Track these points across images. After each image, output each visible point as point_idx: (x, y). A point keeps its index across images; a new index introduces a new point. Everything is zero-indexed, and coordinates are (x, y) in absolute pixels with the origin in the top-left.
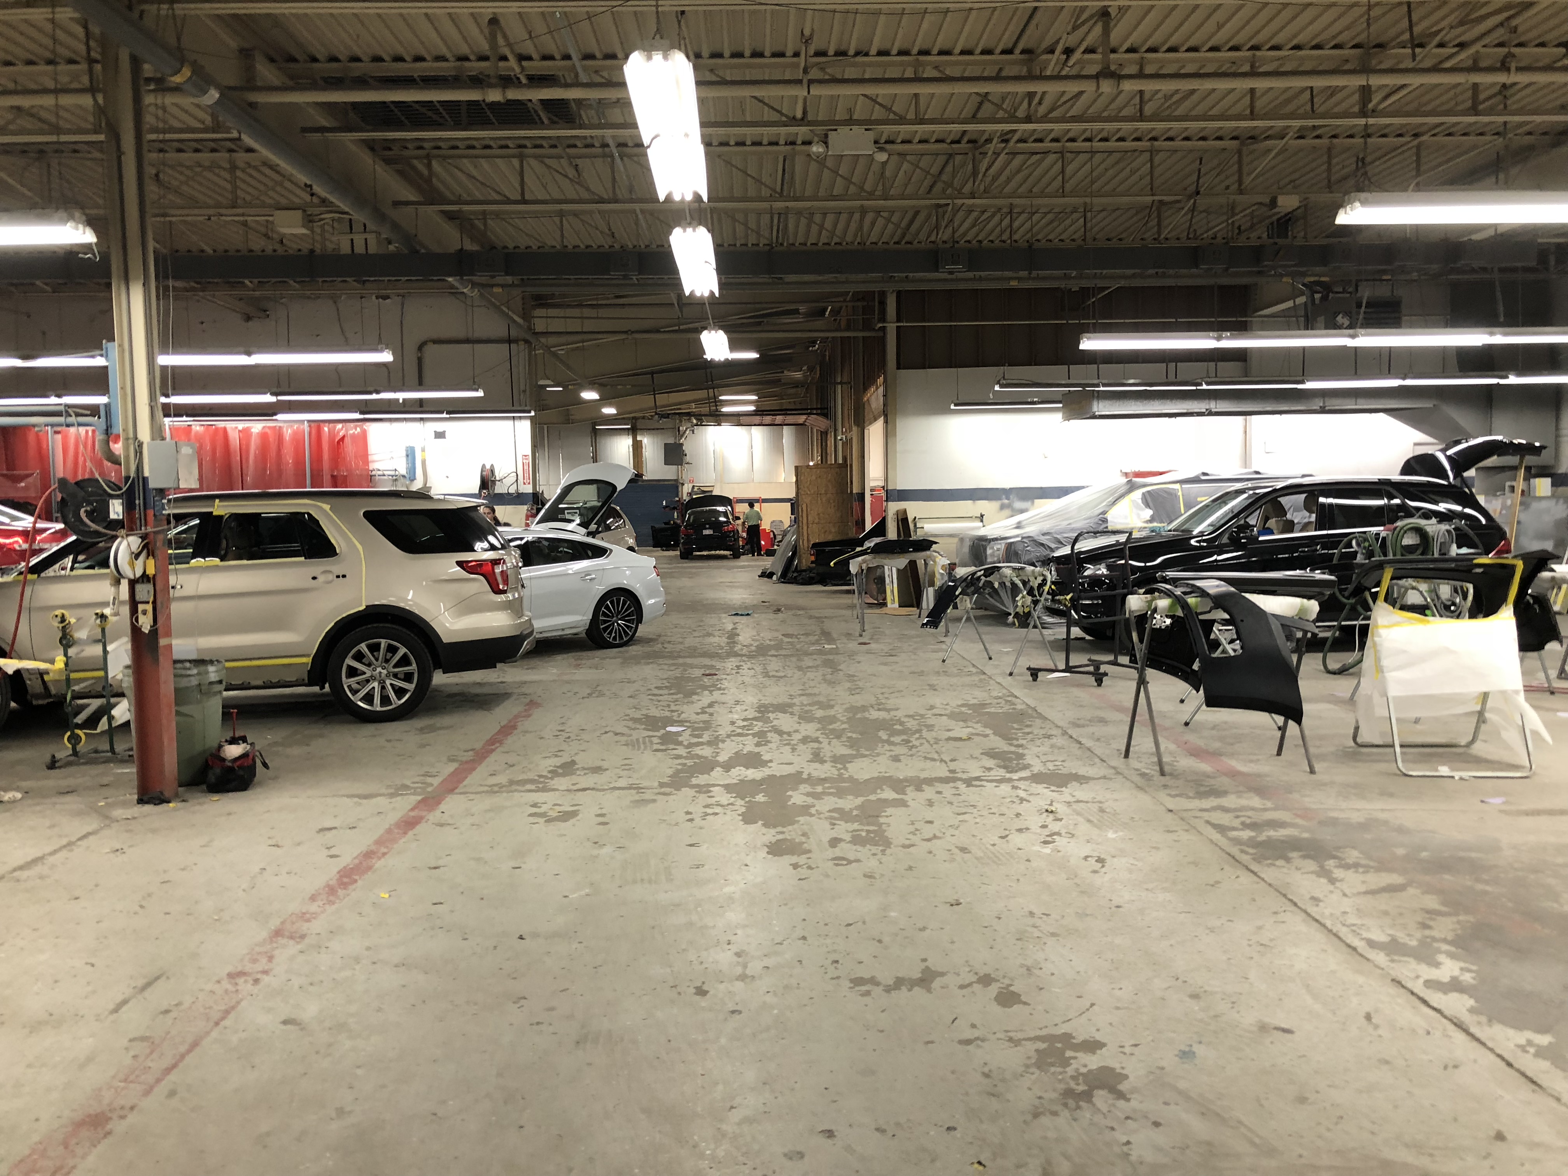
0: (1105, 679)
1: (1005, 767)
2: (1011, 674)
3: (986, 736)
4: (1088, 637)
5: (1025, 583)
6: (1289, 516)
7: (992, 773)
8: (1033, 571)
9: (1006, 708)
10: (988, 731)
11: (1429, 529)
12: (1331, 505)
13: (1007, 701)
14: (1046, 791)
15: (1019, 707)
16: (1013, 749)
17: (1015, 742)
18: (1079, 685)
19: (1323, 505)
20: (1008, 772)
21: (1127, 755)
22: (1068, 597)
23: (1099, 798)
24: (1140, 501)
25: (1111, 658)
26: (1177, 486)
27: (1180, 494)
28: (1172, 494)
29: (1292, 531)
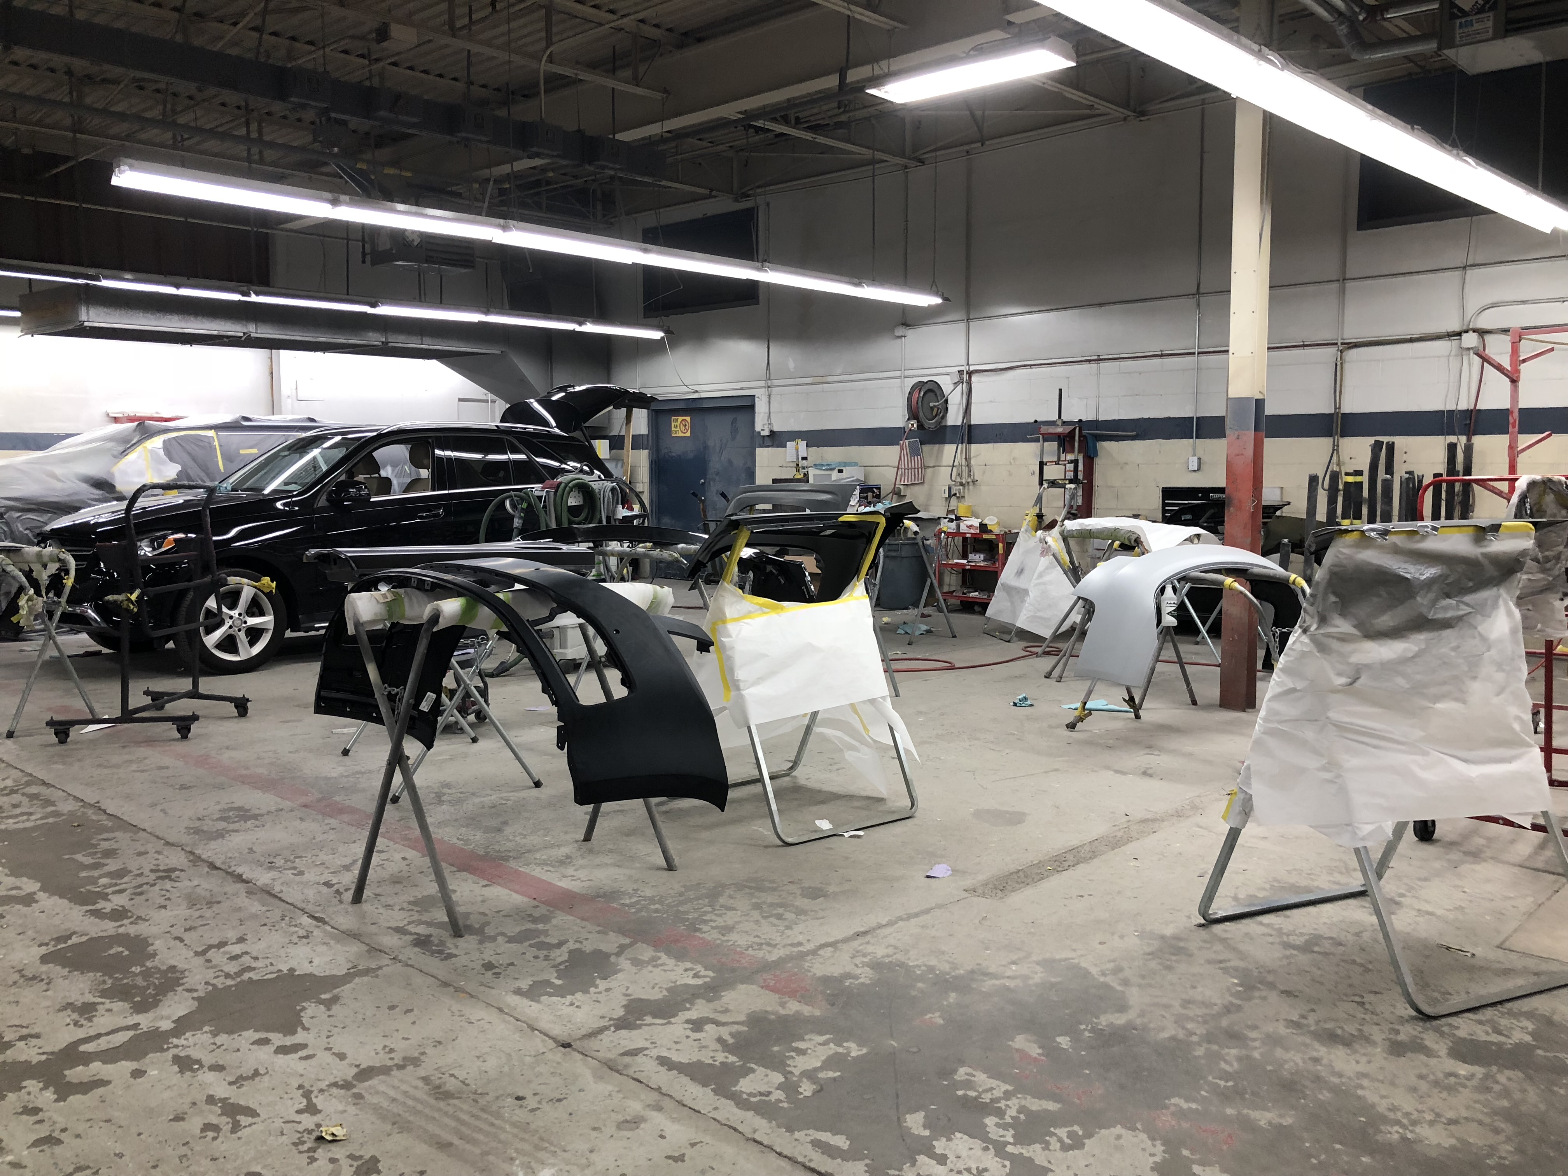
0: (193, 727)
1: (121, 993)
2: (10, 735)
3: (29, 900)
4: (105, 651)
5: (28, 574)
6: (383, 473)
7: (103, 1022)
8: (39, 555)
9: (37, 816)
10: (30, 886)
11: (596, 486)
12: (449, 459)
13: (33, 797)
14: (264, 1054)
15: (67, 807)
16: (109, 927)
17: (106, 906)
18: (150, 741)
19: (440, 459)
20: (141, 1008)
21: (358, 898)
22: (133, 597)
23: (402, 1048)
24: (161, 452)
25: (184, 684)
26: (211, 433)
27: (216, 443)
28: (207, 445)
29: (388, 492)
